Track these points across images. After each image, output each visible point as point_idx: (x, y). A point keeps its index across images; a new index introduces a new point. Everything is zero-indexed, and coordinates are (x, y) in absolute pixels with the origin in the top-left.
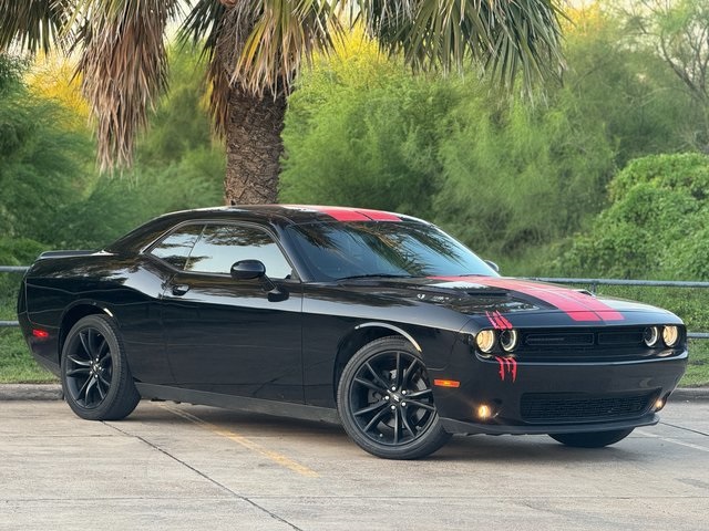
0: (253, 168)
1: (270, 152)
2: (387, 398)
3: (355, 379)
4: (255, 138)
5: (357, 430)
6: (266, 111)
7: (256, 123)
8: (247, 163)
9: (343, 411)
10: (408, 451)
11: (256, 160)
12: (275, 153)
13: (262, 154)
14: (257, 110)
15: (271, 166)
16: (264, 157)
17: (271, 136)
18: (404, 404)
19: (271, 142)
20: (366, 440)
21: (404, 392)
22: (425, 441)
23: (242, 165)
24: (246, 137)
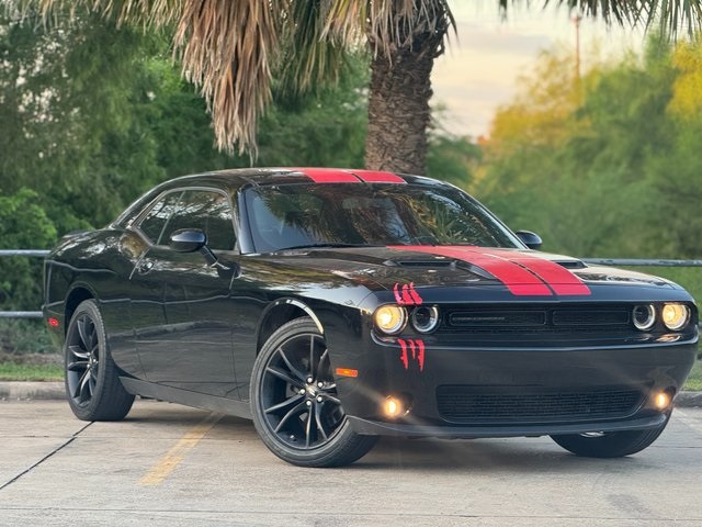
0: (391, 139)
1: (410, 121)
2: (303, 391)
3: (267, 368)
4: (393, 106)
5: (267, 431)
6: (405, 75)
7: (393, 89)
8: (384, 134)
9: (254, 405)
10: (319, 456)
11: (394, 131)
12: (417, 122)
13: (401, 124)
14: (394, 73)
15: (413, 137)
16: (403, 127)
17: (412, 103)
18: (320, 399)
19: (411, 109)
20: (276, 443)
21: (320, 384)
22: (337, 445)
23: (379, 138)
24: (383, 105)
